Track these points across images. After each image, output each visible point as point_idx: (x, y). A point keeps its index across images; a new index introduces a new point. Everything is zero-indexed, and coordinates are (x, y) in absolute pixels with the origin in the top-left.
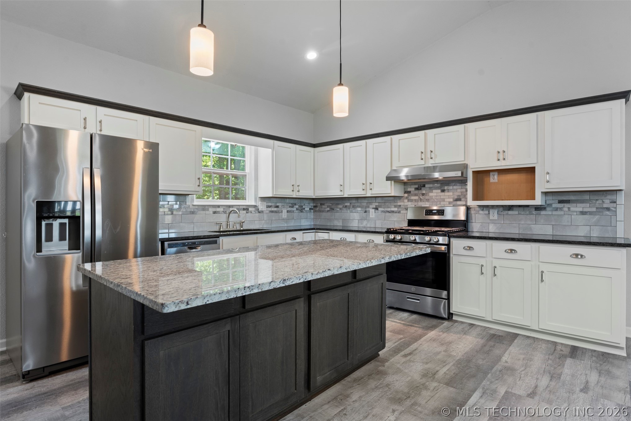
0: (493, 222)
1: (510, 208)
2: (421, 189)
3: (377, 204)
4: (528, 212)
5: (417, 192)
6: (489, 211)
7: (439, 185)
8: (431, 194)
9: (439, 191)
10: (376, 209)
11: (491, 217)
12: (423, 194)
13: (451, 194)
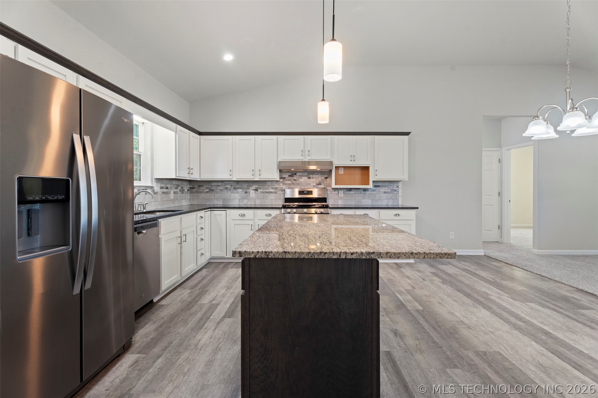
0: (341, 198)
1: (350, 189)
2: (293, 176)
3: (257, 186)
4: (359, 192)
5: (290, 178)
6: (338, 192)
7: (306, 174)
8: (300, 180)
9: (307, 178)
10: (256, 190)
11: (340, 196)
12: (295, 180)
13: (314, 180)
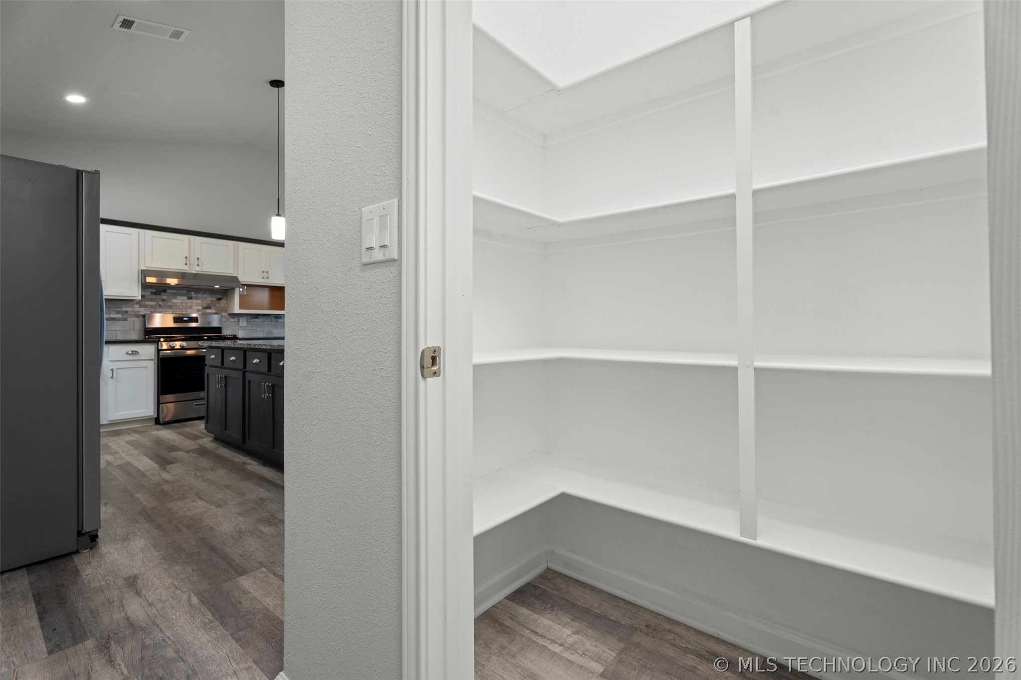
0: (243, 328)
1: (257, 316)
2: (160, 294)
5: (154, 297)
6: (239, 320)
7: (185, 292)
8: (174, 301)
9: (186, 298)
11: (241, 324)
12: (163, 300)
13: (199, 301)
